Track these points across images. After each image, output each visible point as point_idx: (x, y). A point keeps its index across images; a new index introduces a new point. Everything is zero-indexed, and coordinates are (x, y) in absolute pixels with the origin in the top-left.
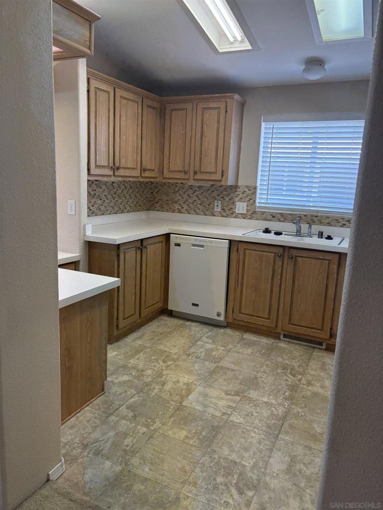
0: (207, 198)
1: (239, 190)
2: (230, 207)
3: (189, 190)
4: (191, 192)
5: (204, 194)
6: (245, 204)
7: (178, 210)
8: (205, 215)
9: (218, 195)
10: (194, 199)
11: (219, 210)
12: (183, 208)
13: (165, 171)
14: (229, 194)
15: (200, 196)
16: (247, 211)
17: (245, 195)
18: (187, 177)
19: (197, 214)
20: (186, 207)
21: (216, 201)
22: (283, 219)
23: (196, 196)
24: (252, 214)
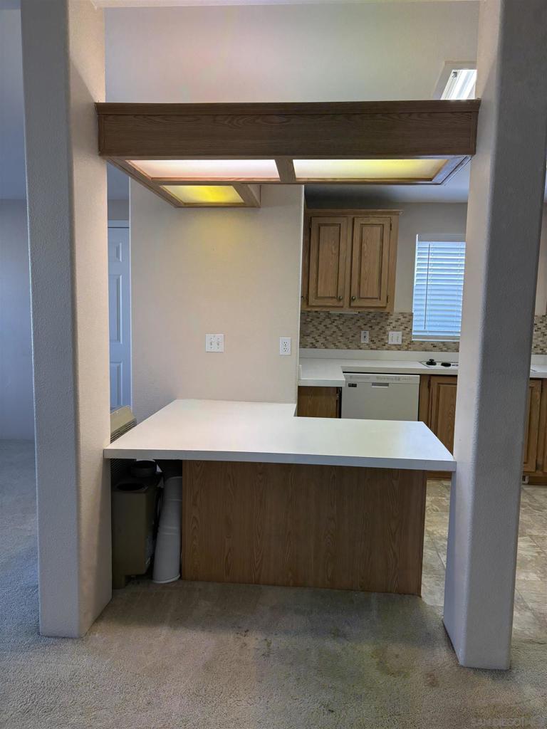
0: (350, 328)
1: (392, 317)
2: (380, 337)
3: (327, 320)
4: (328, 321)
5: (347, 323)
6: (400, 333)
7: (311, 345)
8: (349, 348)
9: (365, 325)
10: (332, 330)
11: (367, 342)
12: (318, 341)
13: (311, 298)
14: (379, 323)
15: (341, 327)
16: (402, 342)
17: (399, 323)
18: (341, 303)
19: (337, 348)
20: (322, 340)
21: (363, 332)
22: (445, 349)
23: (336, 326)
24: (409, 345)
